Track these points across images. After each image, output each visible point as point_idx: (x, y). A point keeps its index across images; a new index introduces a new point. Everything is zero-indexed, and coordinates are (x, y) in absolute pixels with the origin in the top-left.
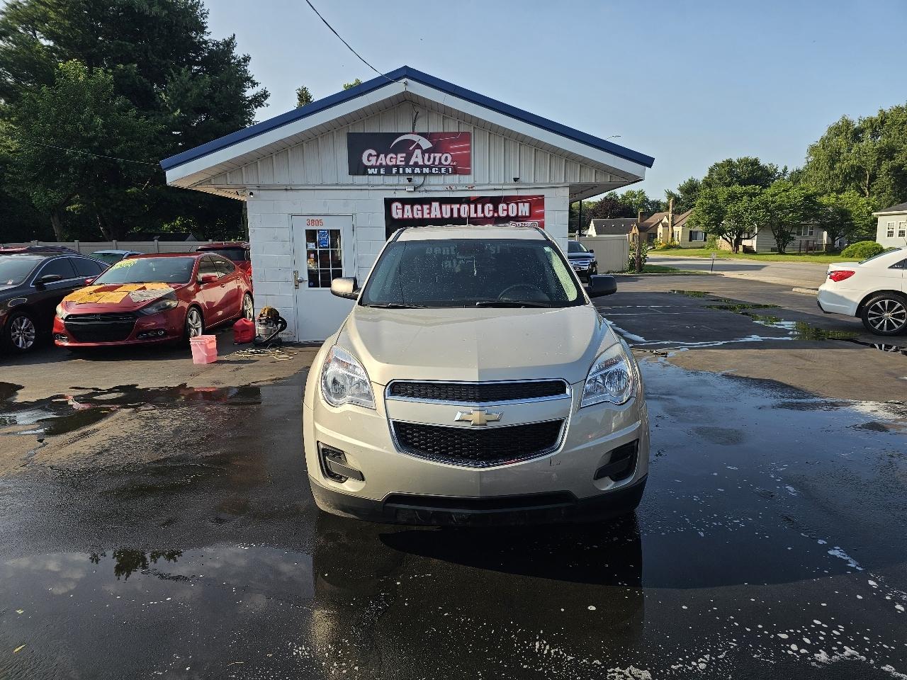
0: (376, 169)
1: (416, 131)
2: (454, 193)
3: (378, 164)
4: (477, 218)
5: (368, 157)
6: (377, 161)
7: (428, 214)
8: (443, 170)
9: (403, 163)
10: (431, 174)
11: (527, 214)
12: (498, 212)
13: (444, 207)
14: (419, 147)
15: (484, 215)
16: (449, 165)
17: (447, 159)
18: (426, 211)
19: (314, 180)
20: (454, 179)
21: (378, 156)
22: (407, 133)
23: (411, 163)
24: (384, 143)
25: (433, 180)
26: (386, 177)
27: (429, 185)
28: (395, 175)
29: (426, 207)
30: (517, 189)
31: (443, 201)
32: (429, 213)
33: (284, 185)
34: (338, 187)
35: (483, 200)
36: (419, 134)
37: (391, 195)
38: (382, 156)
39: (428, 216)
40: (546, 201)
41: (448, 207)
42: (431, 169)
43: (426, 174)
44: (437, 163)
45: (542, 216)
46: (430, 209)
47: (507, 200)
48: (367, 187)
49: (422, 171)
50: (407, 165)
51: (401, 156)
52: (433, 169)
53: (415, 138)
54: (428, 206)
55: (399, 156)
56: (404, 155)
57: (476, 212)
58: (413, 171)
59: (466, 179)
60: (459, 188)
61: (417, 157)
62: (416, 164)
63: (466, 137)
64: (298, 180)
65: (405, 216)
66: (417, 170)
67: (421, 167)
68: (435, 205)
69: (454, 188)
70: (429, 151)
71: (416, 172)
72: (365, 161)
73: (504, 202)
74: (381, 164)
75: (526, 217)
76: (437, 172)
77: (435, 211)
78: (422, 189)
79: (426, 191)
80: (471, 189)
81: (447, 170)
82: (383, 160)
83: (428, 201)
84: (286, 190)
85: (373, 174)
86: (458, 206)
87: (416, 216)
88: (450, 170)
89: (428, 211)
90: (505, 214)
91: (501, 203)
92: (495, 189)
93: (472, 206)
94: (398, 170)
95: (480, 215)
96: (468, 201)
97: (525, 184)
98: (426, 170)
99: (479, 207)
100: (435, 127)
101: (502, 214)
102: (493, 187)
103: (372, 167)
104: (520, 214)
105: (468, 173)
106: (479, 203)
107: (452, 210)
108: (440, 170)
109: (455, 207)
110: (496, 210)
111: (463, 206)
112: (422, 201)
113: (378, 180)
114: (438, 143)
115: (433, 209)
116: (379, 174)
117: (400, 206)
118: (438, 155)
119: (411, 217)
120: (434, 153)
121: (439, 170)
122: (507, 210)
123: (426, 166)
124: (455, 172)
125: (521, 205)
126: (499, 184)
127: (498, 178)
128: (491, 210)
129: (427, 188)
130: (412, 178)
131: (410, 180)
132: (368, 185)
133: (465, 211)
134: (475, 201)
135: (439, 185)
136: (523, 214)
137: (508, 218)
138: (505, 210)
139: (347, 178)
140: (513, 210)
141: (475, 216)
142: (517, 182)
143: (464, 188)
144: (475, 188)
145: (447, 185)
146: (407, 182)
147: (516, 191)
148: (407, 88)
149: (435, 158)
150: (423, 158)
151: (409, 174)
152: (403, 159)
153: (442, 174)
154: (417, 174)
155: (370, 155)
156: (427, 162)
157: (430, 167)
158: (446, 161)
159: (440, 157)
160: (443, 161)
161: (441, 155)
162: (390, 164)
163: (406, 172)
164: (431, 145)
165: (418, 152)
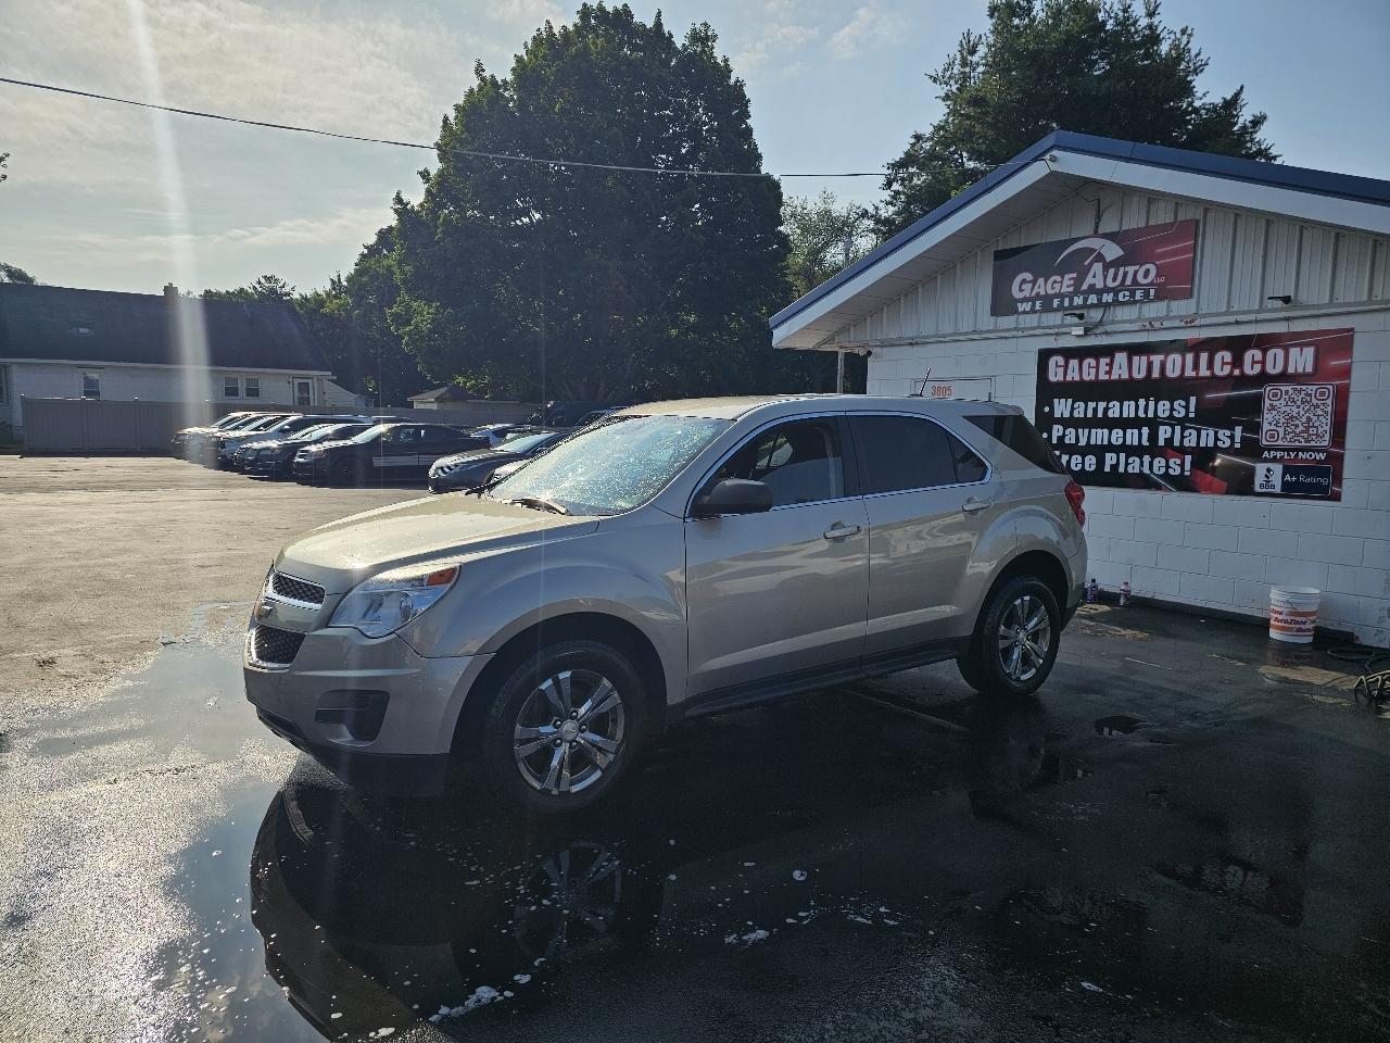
0: (1030, 304)
1: (1100, 231)
2: (1157, 333)
3: (1033, 294)
4: (1197, 378)
5: (1022, 286)
6: (1032, 290)
7: (1107, 373)
8: (1139, 295)
9: (1071, 289)
10: (1116, 303)
11: (1309, 369)
12: (1241, 366)
13: (1136, 359)
14: (1100, 258)
15: (1213, 373)
16: (1151, 284)
17: (1146, 274)
18: (1103, 368)
19: (947, 328)
20: (1155, 310)
21: (1034, 282)
22: (1085, 238)
23: (1085, 287)
24: (1045, 260)
25: (1122, 313)
26: (1044, 316)
27: (1113, 322)
28: (1056, 310)
29: (1104, 361)
30: (1287, 319)
31: (1134, 350)
32: (1109, 373)
33: (909, 338)
34: (977, 335)
35: (1212, 345)
36: (1105, 236)
37: (1051, 343)
38: (1041, 281)
39: (1107, 377)
40: (1357, 338)
41: (1144, 358)
42: (1116, 295)
43: (1107, 305)
44: (1128, 282)
45: (1346, 372)
46: (1111, 365)
47: (1264, 342)
48: (1014, 333)
49: (1100, 300)
50: (1077, 292)
51: (1069, 278)
52: (1121, 295)
53: (1095, 243)
54: (1108, 360)
55: (1067, 277)
56: (1075, 275)
57: (1196, 366)
58: (1085, 300)
59: (1181, 307)
60: (1167, 324)
61: (1094, 277)
62: (1092, 289)
63: (1189, 228)
64: (927, 329)
65: (1069, 378)
66: (1093, 299)
67: (1100, 293)
68: (1121, 358)
69: (1157, 325)
70: (1117, 263)
71: (1089, 302)
72: (1016, 294)
73: (1256, 347)
74: (1038, 294)
75: (1305, 375)
76: (1127, 298)
77: (1120, 368)
78: (1101, 329)
79: (1107, 333)
80: (1189, 323)
81: (1146, 295)
82: (1042, 287)
83: (1109, 351)
84: (911, 344)
85: (1025, 312)
86: (1162, 357)
87: (1086, 378)
88: (1152, 292)
89: (1107, 368)
90: (1257, 369)
91: (1249, 347)
92: (1237, 323)
93: (1190, 357)
94: (1062, 302)
95: (1204, 372)
96: (1180, 347)
97: (1308, 307)
98: (1109, 298)
99: (1204, 357)
100: (1134, 220)
101: (1250, 370)
102: (1232, 319)
103: (1025, 300)
104: (1291, 370)
105: (1188, 294)
106: (1204, 350)
107: (1150, 365)
108: (1133, 294)
109: (1157, 359)
110: (1237, 361)
111: (1171, 357)
112: (1097, 352)
113: (1032, 320)
114: (1135, 249)
115: (1116, 366)
116: (1033, 311)
117: (1060, 360)
118: (1131, 269)
119: (1077, 378)
120: (1125, 265)
121: (1130, 294)
122: (1263, 362)
123: (1107, 290)
124: (1159, 298)
125: (1294, 352)
126: (1250, 312)
127: (1247, 297)
128: (1227, 363)
129: (1109, 328)
130: (1085, 312)
131: (1081, 317)
132: (1016, 329)
133: (1174, 365)
134: (1197, 347)
135: (1131, 322)
136: (1300, 370)
137: (1264, 378)
138: (1257, 362)
139: (987, 321)
140: (1275, 361)
141: (1194, 374)
142: (1290, 305)
143: (1177, 323)
144: (1197, 323)
145: (1145, 320)
146: (1076, 320)
147: (1286, 323)
148: (1054, 167)
149: (1125, 274)
150: (1105, 277)
151: (1078, 307)
152: (1072, 282)
153: (1135, 302)
154: (1093, 306)
155: (1024, 281)
156: (1110, 284)
157: (1116, 291)
158: (1146, 276)
159: (1136, 272)
160: (1140, 278)
161: (1137, 267)
162: (1050, 292)
163: (1075, 304)
164: (1122, 253)
165: (1098, 267)
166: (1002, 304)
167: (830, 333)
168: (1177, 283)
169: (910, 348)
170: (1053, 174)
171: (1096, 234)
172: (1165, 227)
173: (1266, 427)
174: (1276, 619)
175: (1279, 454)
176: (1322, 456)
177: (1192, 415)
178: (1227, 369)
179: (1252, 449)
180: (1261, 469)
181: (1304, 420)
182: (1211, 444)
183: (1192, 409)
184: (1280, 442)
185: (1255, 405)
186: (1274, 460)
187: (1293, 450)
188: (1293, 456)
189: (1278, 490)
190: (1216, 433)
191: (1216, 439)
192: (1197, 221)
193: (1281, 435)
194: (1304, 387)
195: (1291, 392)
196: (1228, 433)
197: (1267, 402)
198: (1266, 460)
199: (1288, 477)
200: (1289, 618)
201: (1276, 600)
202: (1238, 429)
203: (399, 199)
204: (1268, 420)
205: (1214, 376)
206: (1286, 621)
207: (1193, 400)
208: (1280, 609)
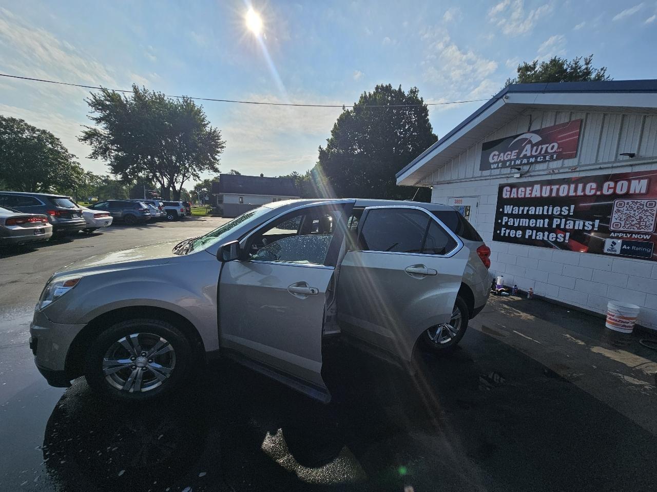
0: (497, 165)
1: (531, 130)
2: (557, 175)
3: (498, 160)
4: (576, 196)
6: (498, 158)
8: (547, 158)
9: (515, 157)
10: (536, 162)
11: (643, 191)
12: (601, 190)
13: (544, 187)
14: (530, 142)
16: (555, 152)
18: (528, 192)
19: (462, 176)
20: (556, 164)
21: (499, 155)
23: (521, 156)
24: (505, 145)
25: (539, 167)
26: (502, 169)
27: (534, 171)
28: (508, 167)
29: (528, 189)
30: (631, 165)
31: (543, 183)
32: (531, 194)
33: (447, 181)
34: (474, 179)
35: (585, 180)
37: (504, 181)
38: (502, 154)
39: (529, 196)
41: (548, 188)
43: (532, 163)
44: (543, 152)
46: (532, 190)
47: (616, 178)
49: (528, 161)
50: (518, 158)
51: (514, 153)
52: (539, 158)
53: (528, 136)
54: (530, 188)
56: (517, 151)
57: (576, 190)
58: (522, 161)
59: (569, 163)
60: (561, 171)
61: (526, 151)
62: (525, 156)
64: (455, 177)
65: (512, 196)
66: (525, 161)
67: (528, 158)
68: (537, 187)
69: (556, 171)
70: (538, 144)
71: (523, 162)
72: (491, 161)
73: (611, 180)
74: (500, 160)
75: (642, 194)
76: (542, 160)
77: (536, 192)
78: (528, 174)
79: (531, 176)
80: (574, 170)
81: (552, 157)
82: (503, 157)
83: (531, 184)
84: (448, 183)
85: (494, 169)
86: (558, 186)
87: (520, 196)
88: (555, 156)
89: (530, 192)
90: (611, 191)
91: (607, 181)
92: (600, 168)
93: (572, 186)
94: (511, 163)
95: (580, 193)
96: (567, 181)
97: (644, 159)
98: (532, 160)
99: (580, 186)
100: (548, 123)
101: (607, 192)
102: (598, 167)
104: (632, 192)
105: (574, 156)
106: (581, 183)
107: (551, 190)
108: (545, 158)
109: (555, 188)
110: (600, 187)
111: (562, 187)
112: (525, 185)
113: (497, 172)
114: (547, 136)
115: (534, 189)
116: (498, 168)
117: (509, 189)
118: (544, 146)
119: (515, 197)
120: (542, 145)
122: (615, 188)
123: (532, 156)
124: (557, 159)
125: (635, 182)
126: (608, 163)
127: (608, 154)
128: (593, 189)
129: (532, 174)
130: (521, 167)
131: (519, 169)
132: (490, 176)
133: (564, 191)
134: (577, 181)
135: (543, 170)
136: (637, 192)
137: (615, 196)
138: (611, 188)
139: (478, 173)
140: (622, 187)
141: (574, 194)
142: (634, 158)
143: (567, 170)
144: (577, 169)
145: (550, 169)
146: (517, 171)
147: (631, 168)
148: (507, 101)
149: (542, 148)
150: (532, 151)
151: (518, 165)
152: (516, 154)
153: (546, 161)
154: (525, 164)
155: (495, 155)
156: (534, 153)
157: (536, 157)
158: (552, 148)
159: (547, 147)
160: (549, 150)
161: (548, 145)
162: (506, 159)
163: (517, 163)
164: (541, 139)
165: (528, 147)
166: (485, 166)
167: (418, 180)
168: (569, 151)
169: (447, 185)
170: (507, 104)
171: (529, 131)
172: (563, 125)
173: (613, 220)
174: (610, 318)
175: (620, 235)
176: (648, 237)
177: (571, 214)
178: (593, 192)
179: (604, 230)
181: (638, 218)
182: (581, 228)
183: (572, 210)
184: (621, 229)
185: (609, 210)
186: (618, 238)
187: (629, 233)
188: (629, 236)
189: (618, 252)
190: (584, 223)
191: (584, 225)
192: (582, 121)
193: (623, 225)
194: (639, 201)
195: (631, 203)
196: (591, 223)
197: (615, 208)
198: (612, 238)
199: (625, 247)
200: (618, 319)
201: (611, 308)
202: (597, 222)
203: (320, 147)
204: (615, 218)
205: (585, 195)
206: (616, 321)
207: (573, 207)
208: (613, 314)
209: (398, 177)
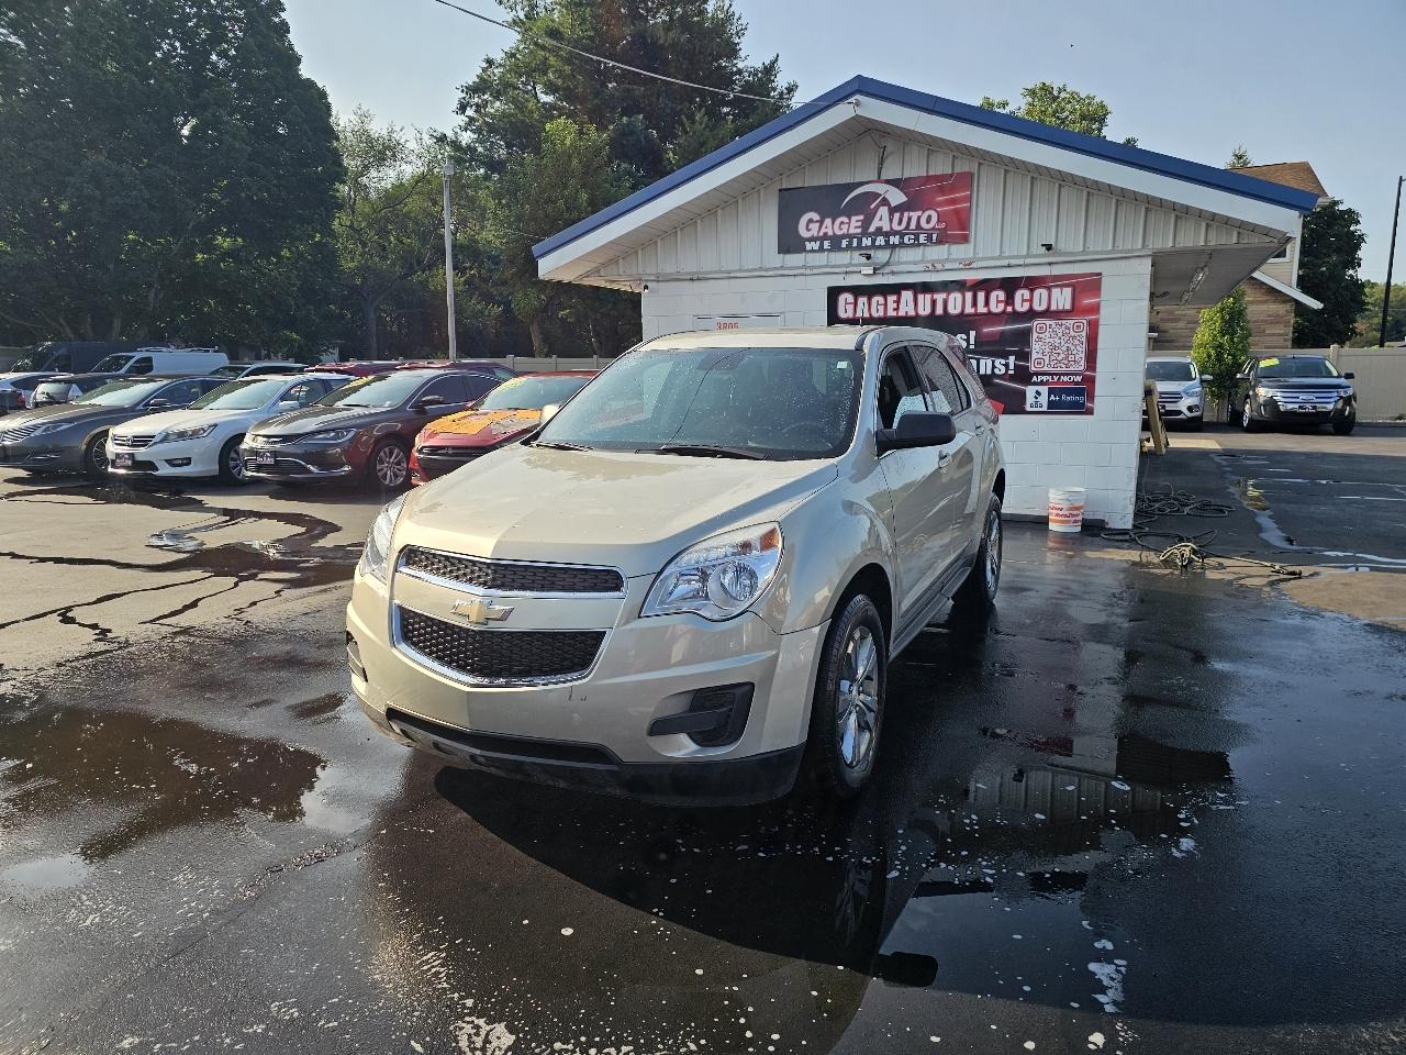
0: (818, 243)
1: (883, 177)
2: (940, 274)
3: (821, 234)
4: (976, 314)
5: (809, 225)
6: (820, 228)
7: (895, 309)
8: (922, 238)
9: (859, 230)
10: (902, 245)
11: (1068, 307)
12: (1013, 304)
13: (920, 297)
14: (885, 202)
15: (989, 310)
16: (934, 228)
17: (929, 219)
18: (891, 305)
19: (730, 264)
20: (937, 252)
21: (821, 222)
22: (867, 183)
23: (872, 229)
24: (832, 200)
25: (906, 255)
26: (832, 255)
27: (899, 263)
28: (844, 250)
29: (891, 299)
30: (1050, 264)
31: (919, 288)
32: (897, 309)
33: (689, 273)
34: (761, 273)
35: (987, 286)
36: (888, 182)
37: (839, 281)
38: (828, 221)
39: (894, 314)
40: (1105, 281)
41: (928, 296)
42: (902, 238)
43: (894, 246)
44: (913, 226)
45: (1095, 309)
46: (898, 302)
47: (1032, 283)
48: (803, 271)
49: (887, 242)
50: (865, 233)
51: (856, 220)
52: (906, 238)
53: (880, 188)
54: (895, 298)
55: (854, 218)
56: (862, 217)
57: (975, 304)
58: (874, 241)
59: (960, 251)
60: (947, 266)
61: (881, 219)
62: (879, 231)
63: (966, 180)
64: (708, 263)
65: (858, 313)
66: (880, 241)
67: (887, 235)
68: (907, 295)
69: (939, 266)
70: (901, 208)
71: (877, 243)
72: (802, 231)
73: (1025, 287)
74: (825, 234)
75: (1064, 311)
76: (912, 241)
77: (906, 304)
78: (887, 270)
79: (893, 273)
80: (968, 266)
81: (929, 238)
82: (829, 227)
83: (896, 289)
84: (692, 279)
85: (812, 251)
86: (944, 295)
87: (875, 314)
88: (934, 236)
89: (894, 306)
90: (1026, 306)
91: (1019, 288)
92: (1009, 266)
93: (969, 295)
94: (851, 242)
95: (982, 309)
96: (960, 286)
97: (1066, 254)
98: (895, 240)
99: (981, 296)
100: (915, 169)
101: (1021, 307)
102: (1005, 262)
103: (812, 239)
104: (1053, 308)
105: (965, 239)
106: (981, 290)
107: (934, 303)
108: (917, 238)
109: (940, 297)
110: (1010, 300)
111: (952, 296)
113: (821, 258)
114: (917, 194)
115: (903, 301)
116: (821, 249)
117: (849, 297)
118: (915, 215)
119: (866, 313)
120: (909, 210)
121: (915, 238)
122: (1031, 300)
123: (894, 233)
124: (940, 242)
125: (1056, 291)
126: (1019, 257)
127: (1016, 246)
128: (1001, 301)
129: (895, 269)
130: (872, 253)
131: (869, 257)
132: (804, 267)
133: (956, 303)
134: (977, 286)
135: (915, 263)
136: (1061, 308)
137: (1032, 314)
138: (1026, 301)
139: (776, 259)
140: (1040, 300)
141: (973, 311)
142: (1051, 252)
143: (957, 266)
144: (974, 265)
145: (928, 262)
146: (864, 260)
147: (1048, 267)
148: (860, 112)
149: (910, 219)
150: (891, 220)
151: (867, 248)
152: (859, 224)
153: (919, 245)
154: (880, 247)
155: (810, 221)
156: (896, 227)
157: (902, 235)
158: (928, 222)
159: (919, 218)
160: (923, 224)
161: (920, 213)
162: (839, 233)
163: (863, 244)
164: (906, 199)
165: (884, 211)
166: (790, 242)
167: (594, 265)
168: (956, 229)
169: (690, 283)
170: (857, 118)
171: (879, 180)
172: (943, 177)
173: (1034, 356)
174: (1057, 515)
175: (1045, 378)
176: (1079, 379)
177: (972, 347)
178: (1001, 307)
179: (1023, 376)
180: (1030, 391)
181: (1064, 349)
182: (989, 372)
183: (972, 341)
184: (1046, 369)
185: (1024, 337)
186: (1042, 383)
187: (1056, 374)
188: (1056, 379)
189: (1045, 409)
190: (993, 362)
191: (994, 367)
192: (972, 175)
193: (1047, 362)
194: (1064, 322)
195: (1054, 326)
196: (1003, 362)
197: (1035, 335)
198: (1035, 384)
199: (1052, 397)
200: (1067, 513)
201: (1056, 497)
202: (1012, 359)
204: (1036, 349)
205: (990, 313)
206: (1066, 516)
207: (973, 334)
208: (1061, 507)
209: (543, 255)
